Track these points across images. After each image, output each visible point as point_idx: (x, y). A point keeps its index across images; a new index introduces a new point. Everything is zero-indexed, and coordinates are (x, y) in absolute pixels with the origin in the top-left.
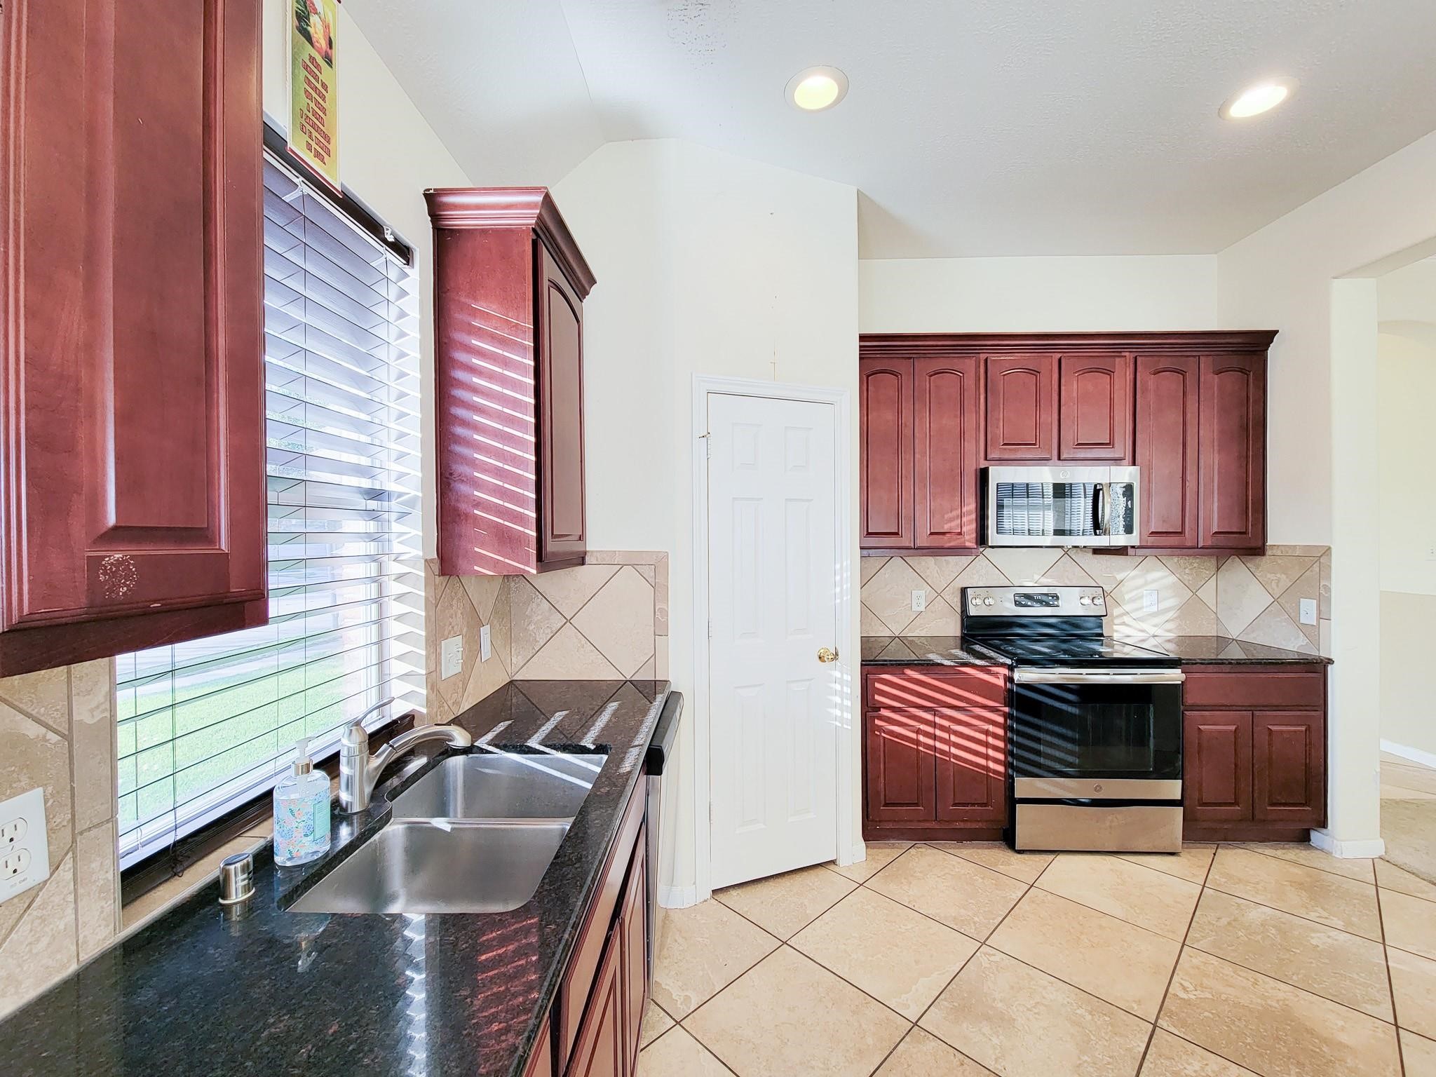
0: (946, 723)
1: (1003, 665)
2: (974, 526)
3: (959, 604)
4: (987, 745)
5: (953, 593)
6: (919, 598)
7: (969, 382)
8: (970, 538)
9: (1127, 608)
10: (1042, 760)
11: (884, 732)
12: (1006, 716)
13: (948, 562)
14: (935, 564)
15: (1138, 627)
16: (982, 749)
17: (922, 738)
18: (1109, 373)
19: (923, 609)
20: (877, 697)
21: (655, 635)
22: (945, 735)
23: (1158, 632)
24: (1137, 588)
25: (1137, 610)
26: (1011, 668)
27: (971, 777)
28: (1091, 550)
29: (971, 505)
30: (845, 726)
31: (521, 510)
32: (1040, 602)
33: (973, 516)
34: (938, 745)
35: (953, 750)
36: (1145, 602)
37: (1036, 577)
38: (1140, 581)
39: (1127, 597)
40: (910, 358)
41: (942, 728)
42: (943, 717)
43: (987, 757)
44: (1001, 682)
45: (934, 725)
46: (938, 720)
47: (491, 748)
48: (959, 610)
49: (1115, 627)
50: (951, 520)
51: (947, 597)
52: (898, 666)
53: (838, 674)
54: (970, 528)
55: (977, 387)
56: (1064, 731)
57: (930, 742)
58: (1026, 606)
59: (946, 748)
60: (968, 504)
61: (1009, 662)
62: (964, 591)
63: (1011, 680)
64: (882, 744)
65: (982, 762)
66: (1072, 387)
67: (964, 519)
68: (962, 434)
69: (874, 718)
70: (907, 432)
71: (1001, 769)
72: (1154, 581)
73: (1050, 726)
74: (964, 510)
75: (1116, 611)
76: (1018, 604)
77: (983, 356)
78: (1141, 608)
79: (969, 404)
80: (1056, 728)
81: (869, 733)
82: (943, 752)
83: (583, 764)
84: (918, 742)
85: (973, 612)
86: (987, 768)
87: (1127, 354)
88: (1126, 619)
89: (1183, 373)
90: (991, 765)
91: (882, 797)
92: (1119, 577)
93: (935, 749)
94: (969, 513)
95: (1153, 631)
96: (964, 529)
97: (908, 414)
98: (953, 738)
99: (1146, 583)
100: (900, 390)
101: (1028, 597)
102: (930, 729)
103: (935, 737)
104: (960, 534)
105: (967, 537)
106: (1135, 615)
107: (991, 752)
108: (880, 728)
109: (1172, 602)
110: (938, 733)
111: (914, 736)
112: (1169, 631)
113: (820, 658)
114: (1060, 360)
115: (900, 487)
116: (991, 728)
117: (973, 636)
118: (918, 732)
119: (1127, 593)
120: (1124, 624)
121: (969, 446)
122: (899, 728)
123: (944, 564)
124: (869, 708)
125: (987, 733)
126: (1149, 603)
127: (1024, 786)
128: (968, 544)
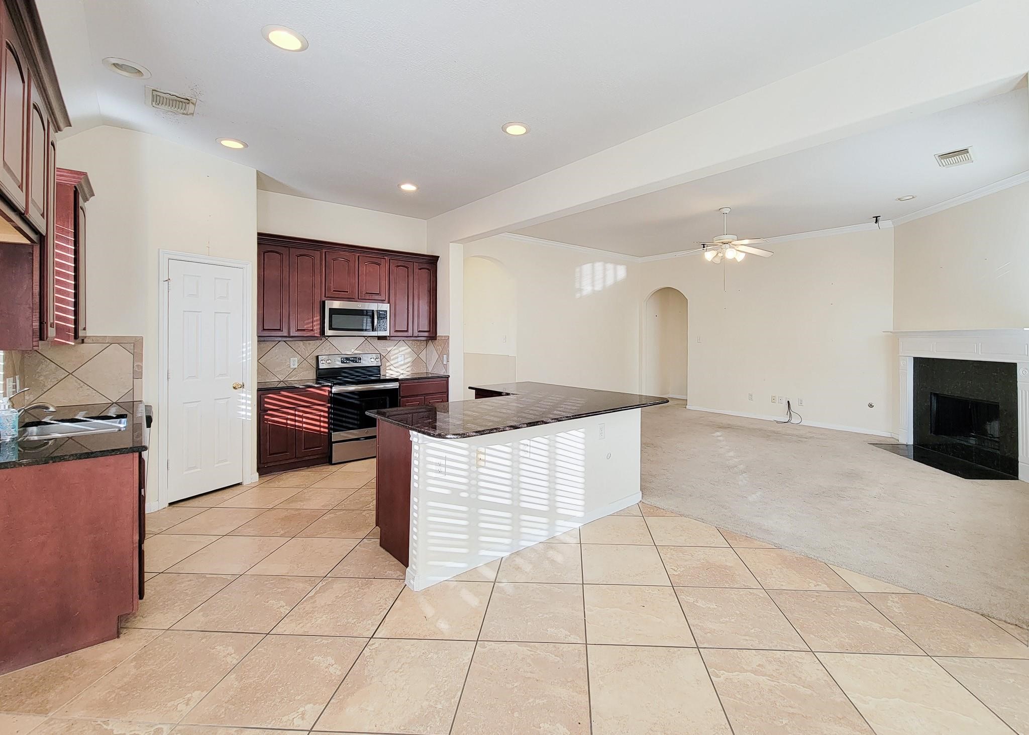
0: (301, 414)
1: (327, 386)
2: (319, 326)
3: (315, 364)
4: (320, 421)
5: (312, 358)
6: (294, 362)
7: (317, 261)
8: (317, 333)
9: (392, 362)
10: (344, 424)
11: (269, 421)
12: (329, 408)
13: (309, 344)
14: (303, 345)
15: (396, 371)
16: (318, 423)
17: (289, 422)
18: (379, 265)
19: (297, 367)
20: (265, 405)
21: (133, 378)
22: (301, 419)
23: (405, 372)
24: (396, 354)
25: (396, 363)
26: (331, 387)
27: (312, 437)
28: (377, 338)
29: (317, 318)
30: (248, 419)
31: (64, 315)
32: (353, 361)
33: (319, 322)
34: (297, 424)
35: (304, 425)
36: (399, 359)
37: (353, 350)
38: (397, 351)
39: (392, 358)
40: (287, 247)
41: (299, 416)
42: (299, 411)
43: (320, 426)
44: (327, 394)
45: (295, 415)
46: (297, 413)
47: (52, 422)
48: (315, 366)
49: (387, 371)
50: (309, 323)
51: (309, 361)
52: (277, 390)
53: (244, 395)
54: (317, 328)
55: (321, 264)
56: (353, 411)
57: (293, 423)
58: (346, 363)
59: (301, 425)
60: (316, 316)
61: (330, 384)
62: (317, 357)
63: (331, 392)
64: (268, 427)
65: (318, 429)
66: (363, 269)
67: (315, 323)
68: (313, 286)
69: (264, 415)
70: (286, 282)
71: (327, 430)
72: (402, 351)
73: (347, 410)
74: (315, 319)
75: (388, 364)
76: (343, 362)
77: (324, 251)
78: (398, 362)
79: (317, 271)
80: (350, 410)
81: (261, 422)
82: (299, 427)
83: (110, 423)
84: (287, 424)
85: (321, 367)
86: (320, 431)
87: (386, 258)
88: (392, 367)
89: (407, 268)
90: (322, 429)
91: (268, 452)
92: (389, 349)
93: (295, 426)
94: (317, 320)
95: (402, 372)
96: (315, 328)
97: (286, 273)
98: (304, 420)
99: (399, 352)
100: (282, 261)
101: (347, 359)
102: (293, 417)
103: (295, 421)
104: (312, 330)
105: (316, 332)
106: (395, 365)
107: (322, 424)
108: (267, 420)
109: (409, 360)
110: (297, 418)
111: (285, 421)
112: (408, 372)
113: (234, 388)
114: (359, 256)
115: (282, 307)
116: (322, 414)
117: (320, 378)
118: (287, 419)
119: (392, 356)
120: (390, 369)
121: (317, 291)
122: (278, 419)
123: (308, 344)
124: (262, 410)
125: (320, 416)
126: (401, 360)
127: (336, 436)
128: (316, 335)
